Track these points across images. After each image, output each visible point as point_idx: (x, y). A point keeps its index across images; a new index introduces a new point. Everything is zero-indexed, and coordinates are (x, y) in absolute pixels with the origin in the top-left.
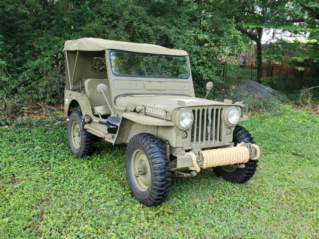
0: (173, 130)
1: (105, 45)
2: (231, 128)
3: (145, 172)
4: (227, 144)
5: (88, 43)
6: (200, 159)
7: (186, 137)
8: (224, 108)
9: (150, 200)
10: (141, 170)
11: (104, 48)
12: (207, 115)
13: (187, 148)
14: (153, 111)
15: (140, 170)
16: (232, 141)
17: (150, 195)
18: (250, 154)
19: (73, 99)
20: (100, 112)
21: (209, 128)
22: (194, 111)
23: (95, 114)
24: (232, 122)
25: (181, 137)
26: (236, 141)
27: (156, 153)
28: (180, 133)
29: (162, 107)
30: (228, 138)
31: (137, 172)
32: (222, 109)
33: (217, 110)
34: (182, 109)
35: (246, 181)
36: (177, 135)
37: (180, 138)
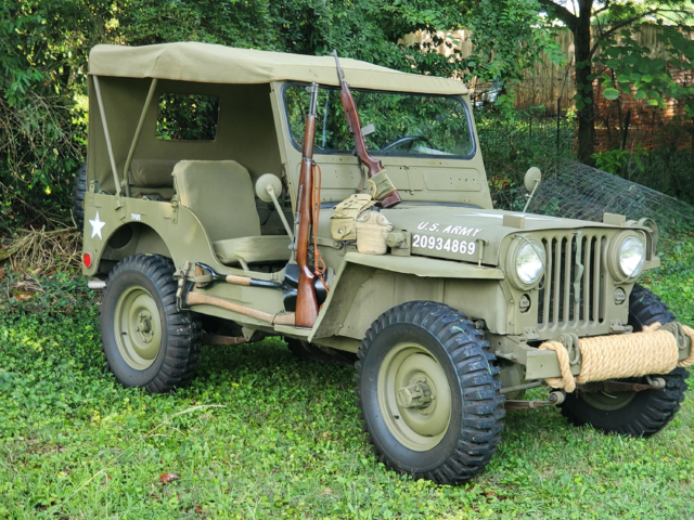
0: (499, 289)
1: (270, 69)
2: (625, 287)
3: (427, 399)
4: (616, 328)
5: (199, 58)
6: (577, 358)
7: (528, 308)
8: (609, 234)
9: (451, 466)
10: (419, 394)
11: (268, 76)
12: (574, 254)
13: (532, 337)
14: (437, 243)
15: (415, 395)
16: (626, 321)
17: (453, 454)
18: (680, 350)
19: (127, 221)
20: (241, 254)
21: (577, 286)
22: (544, 241)
23: (226, 261)
24: (628, 272)
25: (517, 306)
26: (636, 322)
27: (467, 347)
28: (517, 297)
29: (464, 232)
30: (618, 313)
31: (410, 399)
32: (603, 237)
33: (594, 239)
34: (524, 235)
35: (658, 429)
36: (509, 302)
37: (514, 310)
